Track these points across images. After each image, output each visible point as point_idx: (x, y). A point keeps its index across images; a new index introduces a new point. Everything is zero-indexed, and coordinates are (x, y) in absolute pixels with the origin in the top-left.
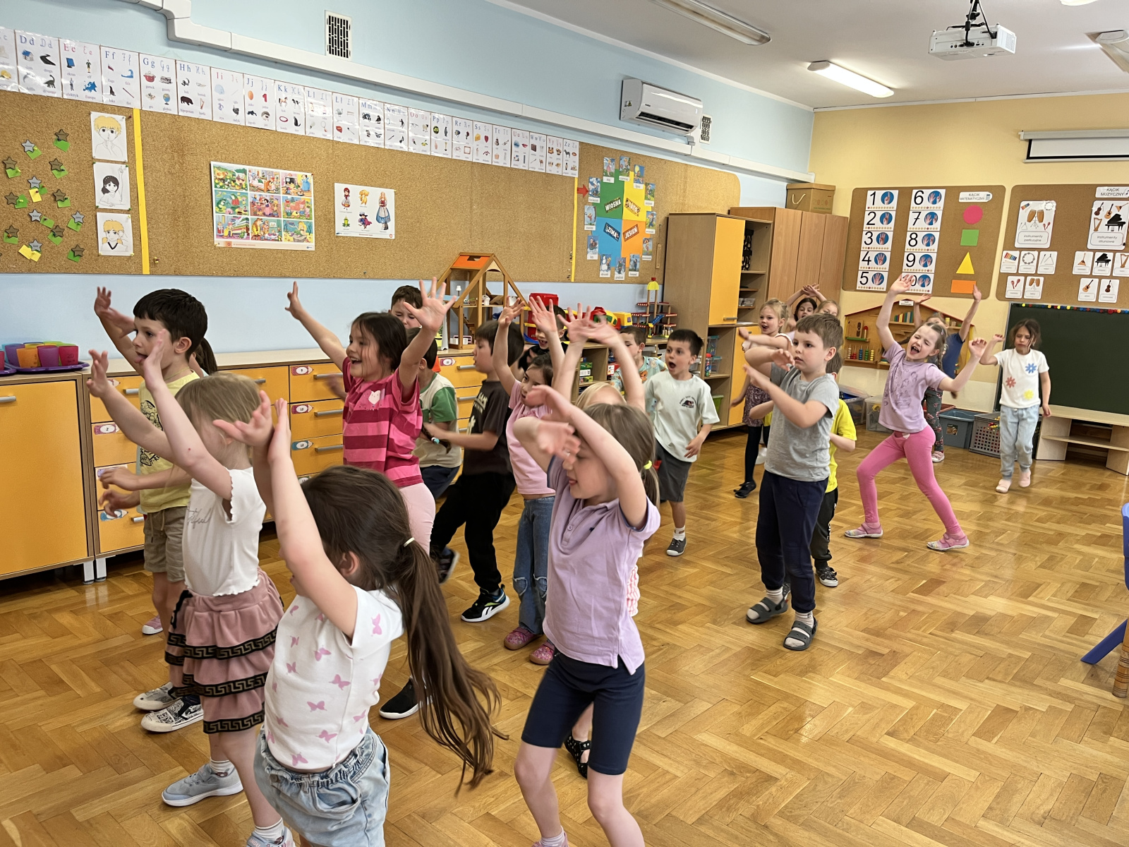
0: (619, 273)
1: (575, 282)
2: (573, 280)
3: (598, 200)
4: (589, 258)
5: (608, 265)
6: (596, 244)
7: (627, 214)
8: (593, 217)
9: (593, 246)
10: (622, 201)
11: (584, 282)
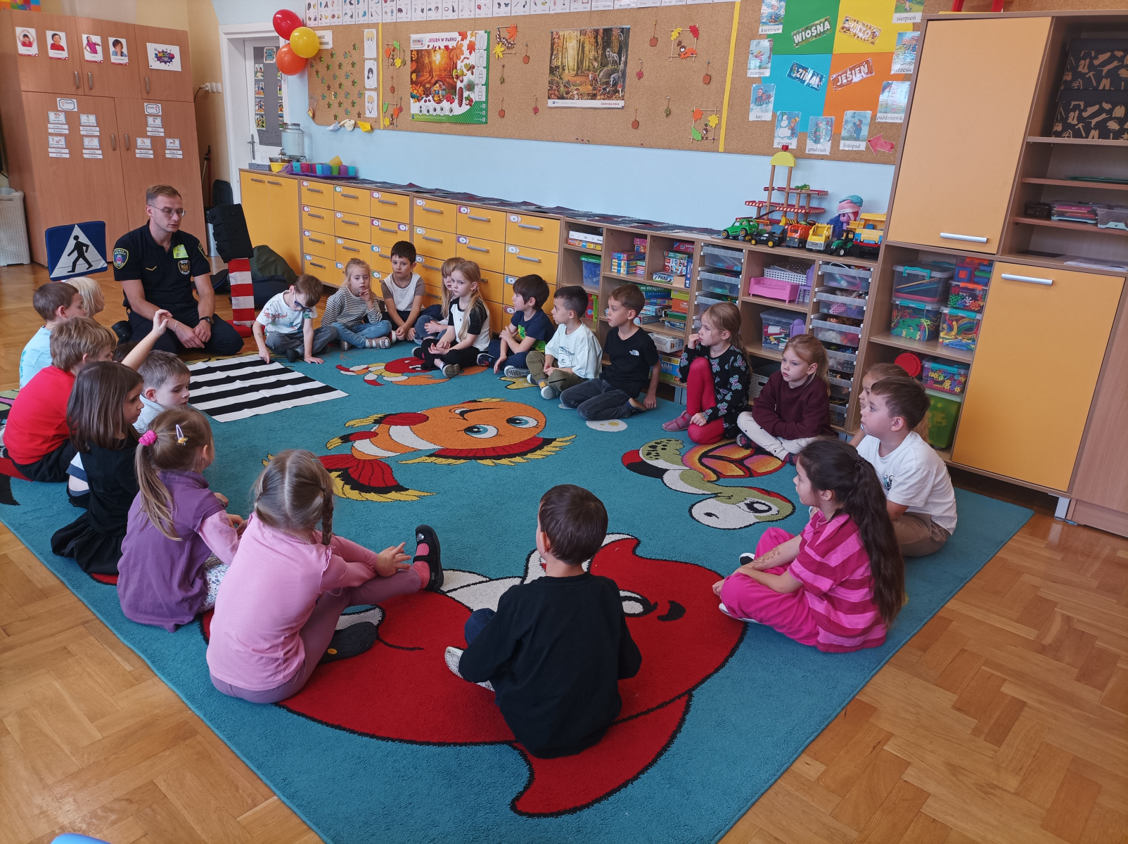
0: (817, 141)
1: (726, 151)
2: (721, 148)
3: (778, 29)
4: (752, 117)
5: (793, 129)
6: (769, 97)
7: (842, 44)
8: (765, 57)
9: (760, 100)
10: (833, 25)
11: (744, 153)
